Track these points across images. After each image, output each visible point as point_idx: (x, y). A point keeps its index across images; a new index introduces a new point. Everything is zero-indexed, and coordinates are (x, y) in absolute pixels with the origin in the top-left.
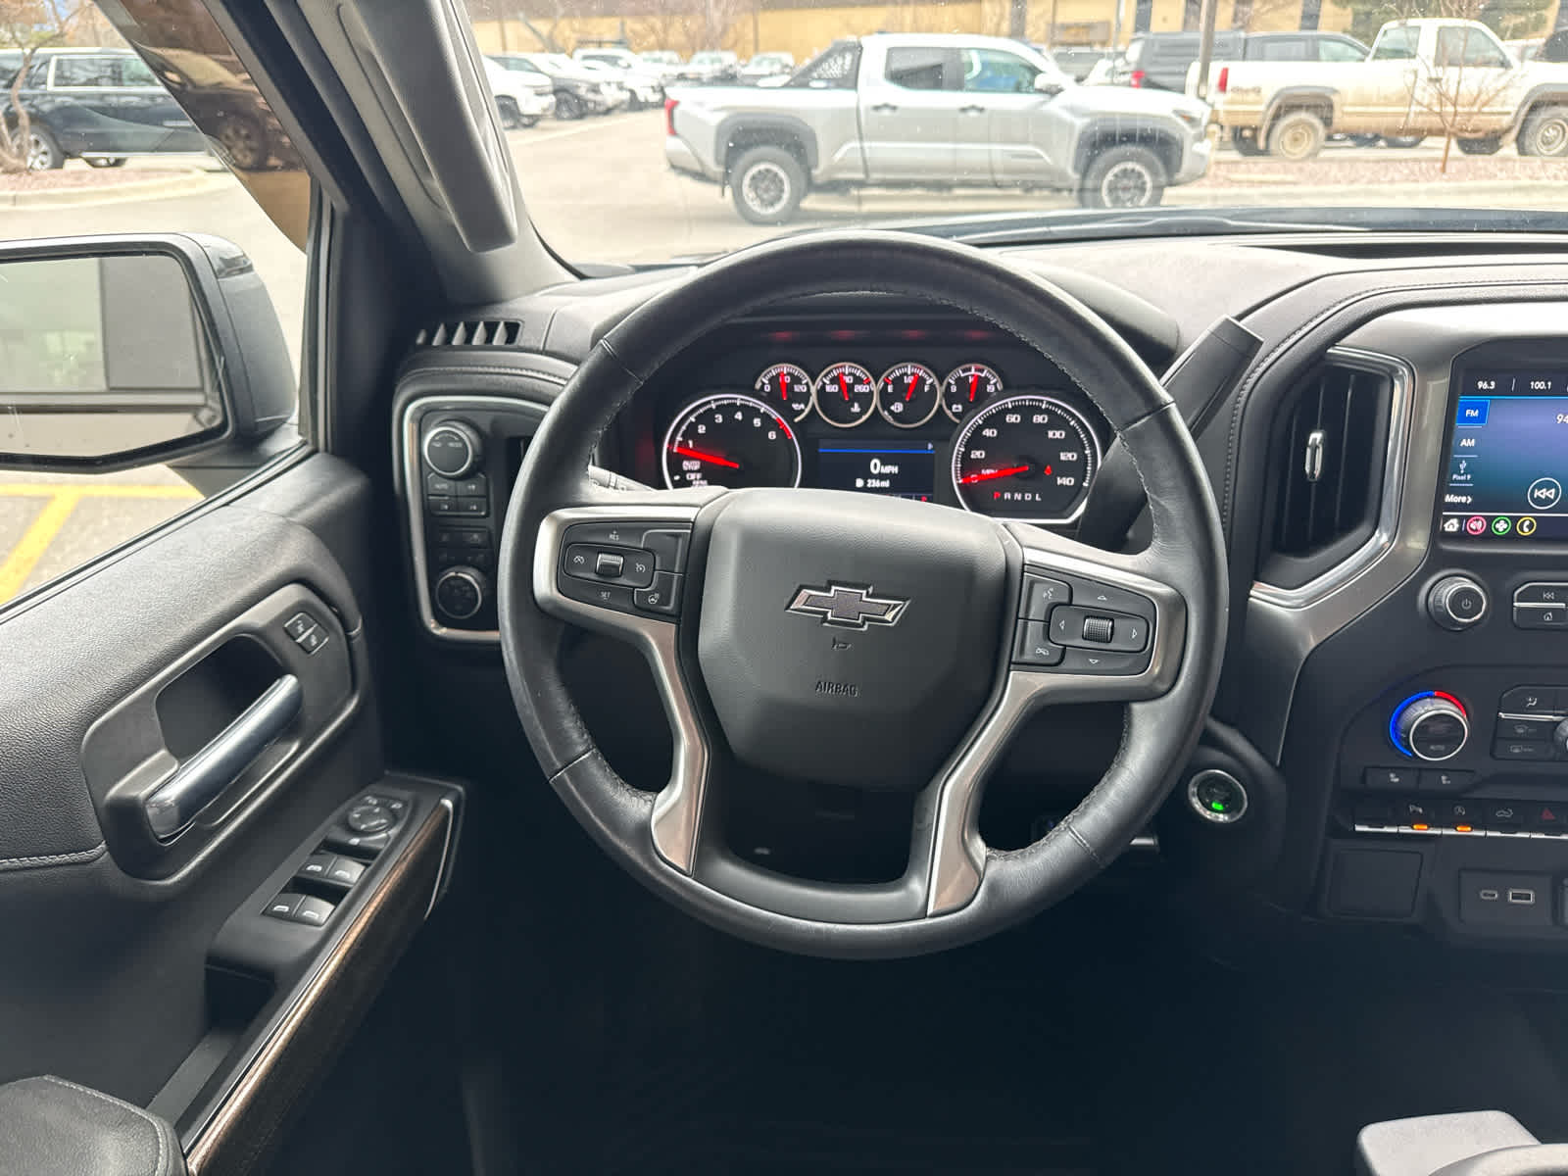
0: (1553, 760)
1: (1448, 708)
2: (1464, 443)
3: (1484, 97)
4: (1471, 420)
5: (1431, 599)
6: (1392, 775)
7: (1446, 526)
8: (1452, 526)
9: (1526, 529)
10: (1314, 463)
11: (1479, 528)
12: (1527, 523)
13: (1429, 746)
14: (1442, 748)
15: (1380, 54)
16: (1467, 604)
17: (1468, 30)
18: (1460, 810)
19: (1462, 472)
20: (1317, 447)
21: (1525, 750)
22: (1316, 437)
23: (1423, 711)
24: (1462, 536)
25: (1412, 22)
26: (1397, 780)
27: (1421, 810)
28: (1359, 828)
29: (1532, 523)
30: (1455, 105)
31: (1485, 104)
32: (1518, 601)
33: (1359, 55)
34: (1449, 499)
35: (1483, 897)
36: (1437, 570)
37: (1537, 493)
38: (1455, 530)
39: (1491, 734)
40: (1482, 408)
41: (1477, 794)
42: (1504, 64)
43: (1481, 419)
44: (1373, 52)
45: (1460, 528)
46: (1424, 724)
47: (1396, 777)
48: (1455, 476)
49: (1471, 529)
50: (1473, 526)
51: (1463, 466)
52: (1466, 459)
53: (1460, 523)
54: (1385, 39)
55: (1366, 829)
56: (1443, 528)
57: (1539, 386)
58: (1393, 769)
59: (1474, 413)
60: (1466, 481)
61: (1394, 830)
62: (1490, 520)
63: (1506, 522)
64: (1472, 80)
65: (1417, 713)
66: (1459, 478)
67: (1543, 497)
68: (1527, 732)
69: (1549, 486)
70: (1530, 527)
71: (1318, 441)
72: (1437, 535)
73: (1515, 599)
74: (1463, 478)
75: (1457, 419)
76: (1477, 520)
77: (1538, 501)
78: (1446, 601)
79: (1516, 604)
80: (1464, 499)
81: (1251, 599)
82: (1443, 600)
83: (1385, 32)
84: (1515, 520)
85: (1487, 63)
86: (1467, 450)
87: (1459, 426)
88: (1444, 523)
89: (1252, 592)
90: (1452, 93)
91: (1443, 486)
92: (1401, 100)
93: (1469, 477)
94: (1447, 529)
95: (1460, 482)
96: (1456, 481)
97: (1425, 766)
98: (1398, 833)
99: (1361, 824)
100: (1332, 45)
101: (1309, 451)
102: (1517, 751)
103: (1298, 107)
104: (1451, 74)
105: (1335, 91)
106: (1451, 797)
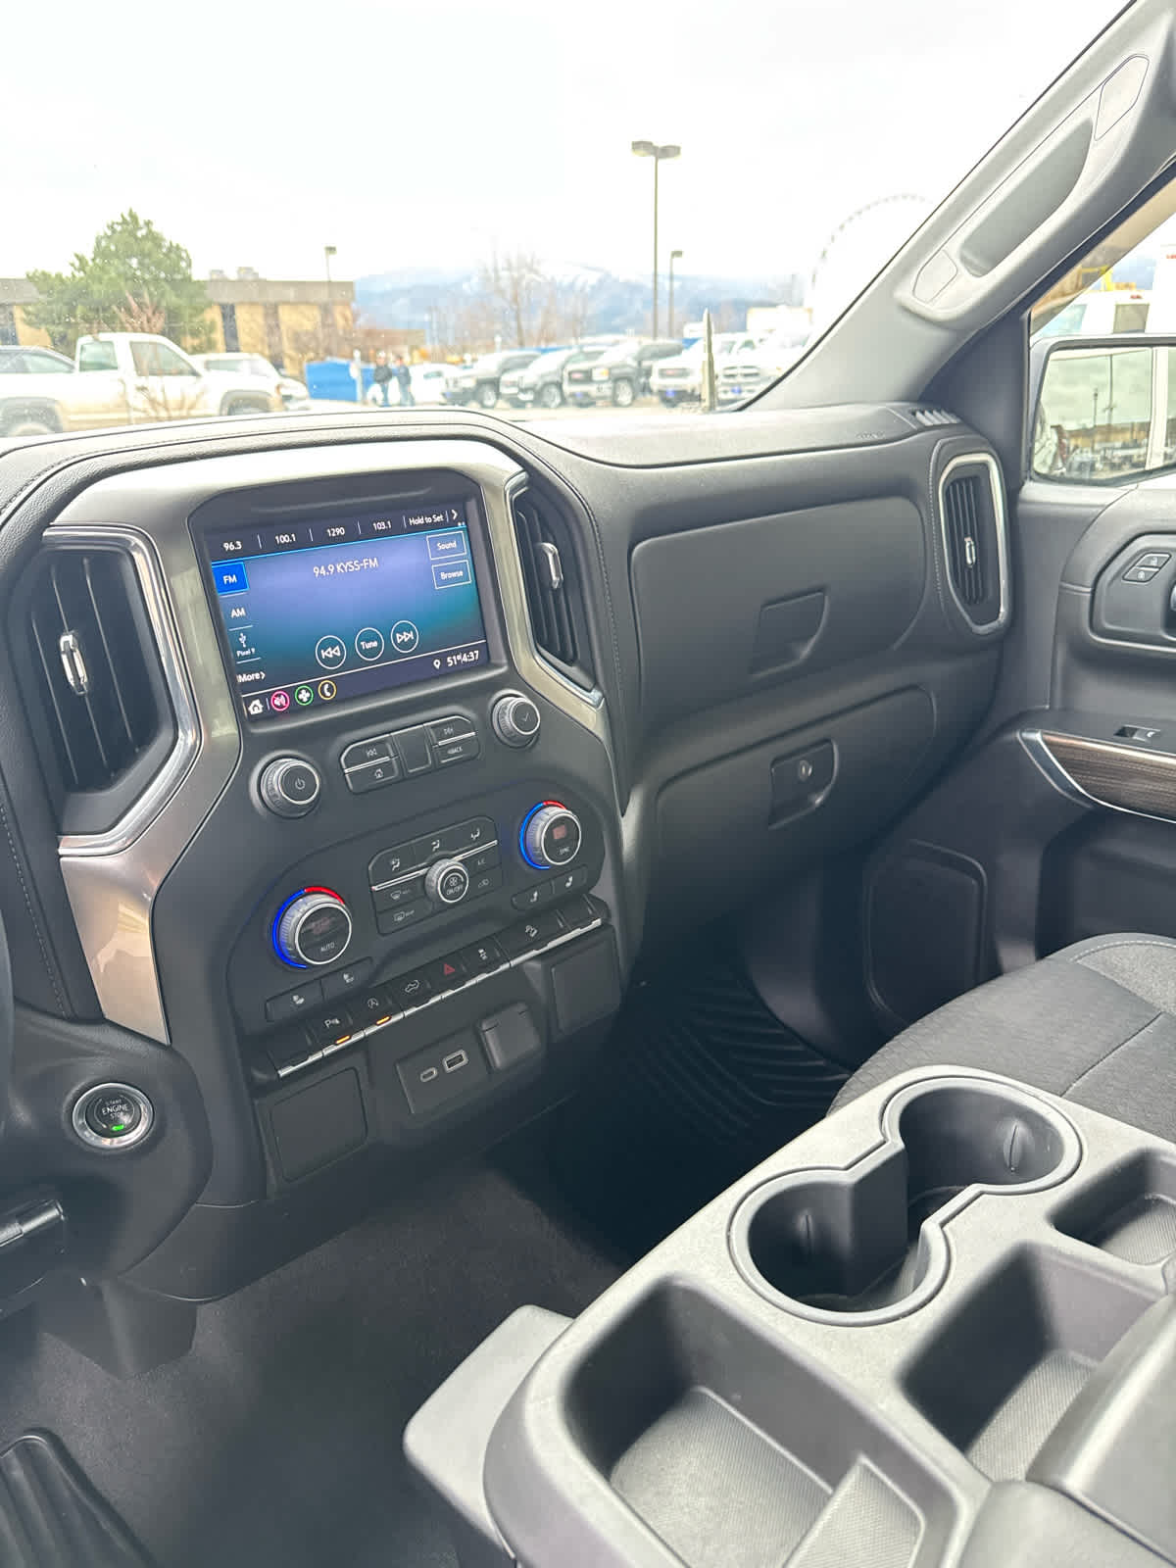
0: (433, 915)
1: (322, 901)
2: (234, 613)
3: (188, 403)
4: (231, 587)
5: (264, 792)
6: (295, 998)
7: (250, 709)
8: (256, 708)
9: (328, 694)
10: (76, 669)
11: (284, 703)
12: (326, 686)
13: (319, 950)
14: (331, 945)
15: (84, 367)
16: (300, 784)
17: (155, 344)
18: (373, 1002)
19: (244, 646)
20: (72, 651)
21: (407, 914)
22: (67, 639)
23: (299, 915)
24: (269, 716)
25: (103, 337)
26: (302, 1001)
27: (337, 1022)
28: (283, 1073)
29: (330, 686)
30: (167, 409)
31: (192, 407)
32: (348, 767)
33: (66, 368)
34: (242, 679)
35: (425, 1081)
36: (258, 759)
37: (324, 654)
38: (261, 711)
39: (372, 911)
40: (238, 571)
41: (383, 979)
42: (194, 373)
43: (241, 584)
44: (77, 365)
45: (265, 708)
46: (304, 930)
47: (300, 998)
48: (239, 653)
49: (277, 707)
50: (277, 702)
51: (243, 639)
52: (243, 631)
53: (263, 702)
54: (85, 354)
55: (291, 1069)
56: (249, 712)
57: (285, 540)
58: (293, 991)
59: (233, 579)
60: (251, 656)
61: (318, 1056)
62: (290, 692)
63: (307, 691)
64: (173, 388)
65: (294, 920)
66: (243, 654)
67: (331, 656)
68: (402, 896)
69: (333, 644)
70: (330, 689)
71: (71, 644)
72: (244, 721)
73: (344, 766)
74: (248, 652)
75: (216, 590)
76: (279, 695)
77: (327, 661)
78: (278, 788)
79: (346, 771)
80: (257, 676)
81: (62, 859)
82: (276, 789)
83: (82, 349)
84: (314, 686)
85: (181, 373)
86: (240, 621)
87: (222, 597)
88: (247, 706)
89: (61, 851)
90: (160, 398)
91: (230, 668)
92: (118, 407)
93: (253, 650)
94: (252, 713)
95: (246, 657)
96: (242, 658)
97: (324, 972)
98: (324, 1058)
99: (283, 1067)
100: (37, 359)
101: (64, 658)
102: (400, 919)
103: (23, 418)
104: (153, 383)
105: (54, 401)
106: (361, 993)
